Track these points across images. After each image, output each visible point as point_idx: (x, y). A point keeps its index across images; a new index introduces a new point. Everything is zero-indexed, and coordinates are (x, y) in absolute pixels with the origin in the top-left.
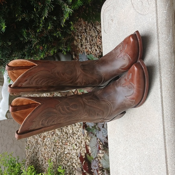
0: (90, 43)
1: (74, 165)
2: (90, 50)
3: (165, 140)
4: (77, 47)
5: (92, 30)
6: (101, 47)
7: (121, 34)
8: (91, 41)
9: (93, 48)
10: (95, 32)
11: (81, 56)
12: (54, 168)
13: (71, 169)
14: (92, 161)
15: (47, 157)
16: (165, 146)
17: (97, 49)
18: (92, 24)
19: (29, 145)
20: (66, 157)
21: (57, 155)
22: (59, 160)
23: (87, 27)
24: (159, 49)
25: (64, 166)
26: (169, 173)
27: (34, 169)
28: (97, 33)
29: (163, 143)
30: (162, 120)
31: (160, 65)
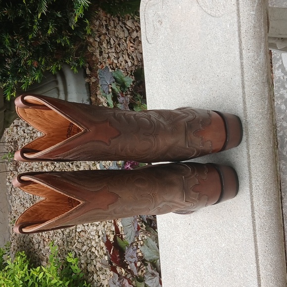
0: (115, 49)
1: (93, 250)
2: (116, 61)
3: (254, 226)
4: (92, 54)
5: (118, 27)
6: (134, 57)
7: (177, 48)
8: (118, 46)
9: (121, 59)
10: (123, 31)
11: (102, 74)
12: (59, 255)
13: (88, 256)
14: (127, 248)
15: (47, 237)
16: (255, 236)
17: (129, 61)
18: (119, 18)
19: (15, 217)
20: (79, 237)
21: (63, 233)
22: (68, 242)
23: (109, 22)
24: (243, 76)
25: (76, 251)
26: (261, 278)
27: (26, 257)
28: (127, 33)
29: (252, 231)
30: (249, 193)
31: (244, 103)
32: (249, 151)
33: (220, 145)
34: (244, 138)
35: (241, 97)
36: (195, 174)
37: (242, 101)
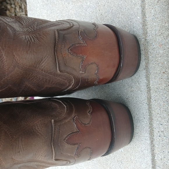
30: (149, 142)
31: (144, 15)
32: (149, 82)
33: (110, 73)
34: (143, 64)
35: (138, 6)
36: (73, 115)
37: (140, 11)
